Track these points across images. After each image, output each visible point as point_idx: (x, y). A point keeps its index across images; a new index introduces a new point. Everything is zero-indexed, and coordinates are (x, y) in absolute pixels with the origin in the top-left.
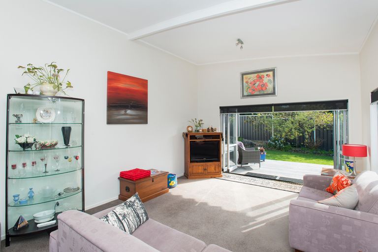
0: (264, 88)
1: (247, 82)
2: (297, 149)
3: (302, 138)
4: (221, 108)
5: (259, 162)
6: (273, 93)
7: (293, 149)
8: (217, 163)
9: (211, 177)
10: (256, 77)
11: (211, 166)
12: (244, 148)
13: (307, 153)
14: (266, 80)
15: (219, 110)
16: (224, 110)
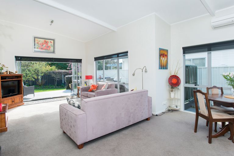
0: (48, 49)
8: (20, 95)
10: (44, 41)
11: (17, 98)
13: (39, 88)
14: (49, 44)
15: (14, 59)
16: (18, 58)
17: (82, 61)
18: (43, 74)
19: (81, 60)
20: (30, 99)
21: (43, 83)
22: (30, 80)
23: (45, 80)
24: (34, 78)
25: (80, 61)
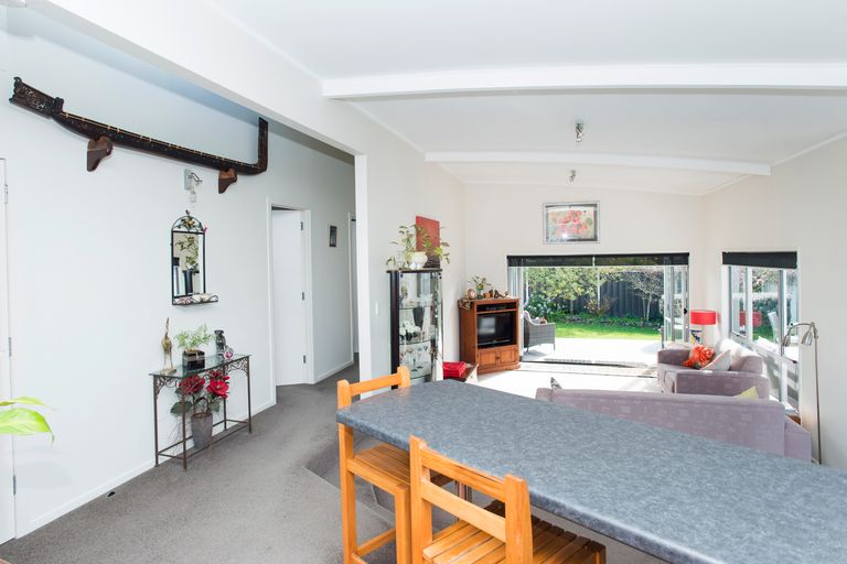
0: (580, 230)
1: (554, 220)
2: (574, 317)
3: (582, 300)
4: (509, 257)
5: (552, 341)
6: (595, 239)
7: (568, 317)
8: (513, 347)
9: (507, 370)
11: (505, 352)
12: (530, 320)
13: (591, 322)
15: (506, 260)
16: (514, 261)
17: (690, 258)
18: (604, 281)
19: (688, 254)
20: (542, 355)
21: (607, 306)
22: (565, 297)
23: (614, 299)
24: (576, 294)
25: (682, 259)
